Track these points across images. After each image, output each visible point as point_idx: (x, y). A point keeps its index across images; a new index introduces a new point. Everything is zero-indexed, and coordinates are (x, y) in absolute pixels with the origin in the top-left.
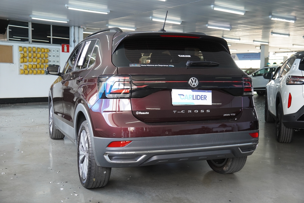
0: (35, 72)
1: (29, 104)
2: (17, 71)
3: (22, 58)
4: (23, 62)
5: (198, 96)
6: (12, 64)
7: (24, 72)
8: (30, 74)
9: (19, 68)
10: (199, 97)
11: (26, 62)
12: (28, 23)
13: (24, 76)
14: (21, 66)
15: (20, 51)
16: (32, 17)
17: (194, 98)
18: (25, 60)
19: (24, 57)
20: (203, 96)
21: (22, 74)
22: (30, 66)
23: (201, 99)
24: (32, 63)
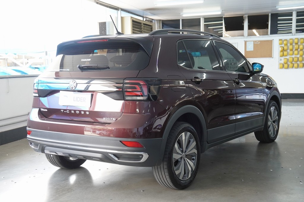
0: (296, 65)
1: (288, 100)
2: (277, 66)
3: (281, 51)
4: (283, 55)
5: (78, 97)
6: (271, 58)
7: (283, 65)
8: (290, 68)
9: (279, 62)
10: (79, 99)
11: (286, 56)
12: (292, 13)
13: (284, 70)
14: (281, 60)
15: (280, 44)
16: (278, 8)
17: (75, 100)
18: (285, 53)
19: (283, 50)
20: (82, 98)
21: (281, 68)
22: (291, 60)
23: (81, 101)
24: (293, 56)
